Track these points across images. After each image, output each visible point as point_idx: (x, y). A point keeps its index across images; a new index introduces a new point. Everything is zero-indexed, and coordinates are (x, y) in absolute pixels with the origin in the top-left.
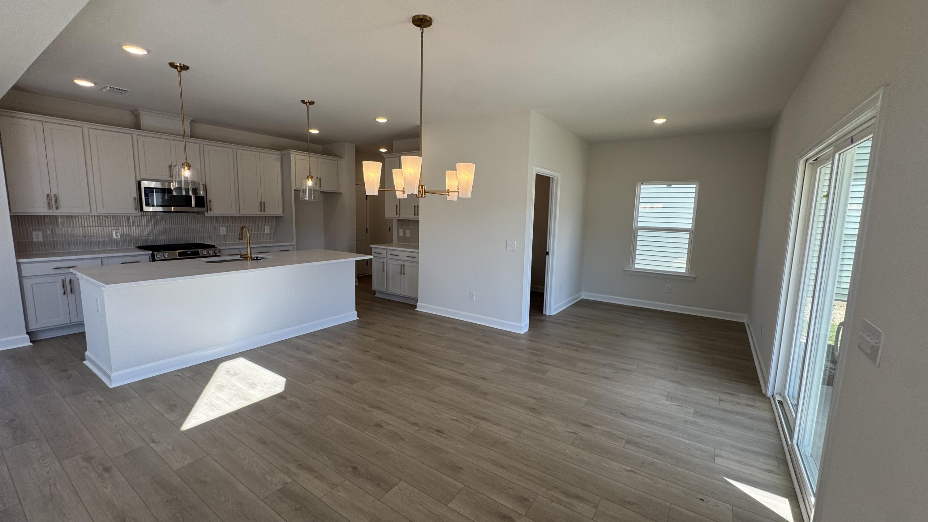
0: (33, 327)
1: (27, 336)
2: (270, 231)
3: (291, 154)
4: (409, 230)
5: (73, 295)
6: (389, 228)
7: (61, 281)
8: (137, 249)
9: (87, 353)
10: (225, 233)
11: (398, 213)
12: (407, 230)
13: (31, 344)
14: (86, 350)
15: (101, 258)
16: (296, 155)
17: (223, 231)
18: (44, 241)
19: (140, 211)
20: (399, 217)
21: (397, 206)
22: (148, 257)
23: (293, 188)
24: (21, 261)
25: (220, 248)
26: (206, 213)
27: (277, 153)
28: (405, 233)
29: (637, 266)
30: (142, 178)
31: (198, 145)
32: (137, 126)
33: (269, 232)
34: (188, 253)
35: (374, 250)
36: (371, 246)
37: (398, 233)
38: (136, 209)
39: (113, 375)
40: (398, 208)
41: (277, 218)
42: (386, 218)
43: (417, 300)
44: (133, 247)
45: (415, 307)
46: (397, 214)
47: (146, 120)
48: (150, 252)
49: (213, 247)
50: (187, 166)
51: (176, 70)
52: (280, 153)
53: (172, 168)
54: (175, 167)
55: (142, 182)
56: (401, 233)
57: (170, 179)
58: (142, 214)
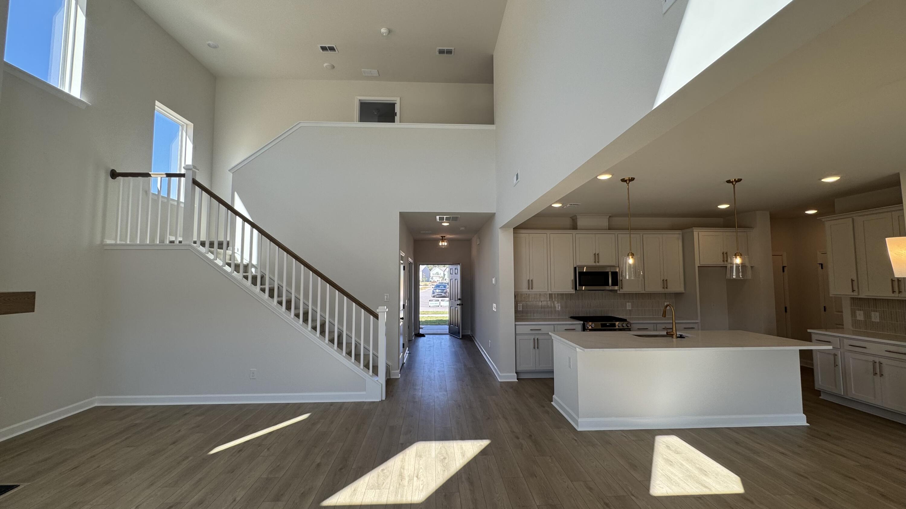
0: (519, 369)
1: (516, 374)
3: (694, 232)
5: (538, 349)
6: (825, 307)
7: (533, 339)
8: (572, 320)
9: (554, 396)
10: (630, 308)
11: (856, 288)
13: (517, 381)
14: (553, 394)
15: (554, 325)
16: (699, 233)
17: (629, 306)
18: (523, 310)
19: (574, 290)
20: (859, 294)
21: (852, 281)
22: (580, 326)
23: (697, 264)
24: (517, 323)
25: (631, 322)
26: (618, 291)
27: (678, 233)
28: (867, 316)
30: (577, 265)
31: (614, 235)
32: (574, 227)
34: (608, 324)
35: (814, 337)
36: (809, 331)
37: (853, 314)
38: (572, 288)
39: (580, 420)
40: (855, 283)
41: (678, 295)
42: (831, 296)
44: (567, 317)
46: (853, 291)
47: (581, 223)
48: (582, 322)
49: (625, 320)
50: (631, 255)
51: (626, 183)
52: (681, 233)
53: (596, 256)
54: (598, 254)
55: (577, 268)
56: (860, 315)
57: (595, 264)
58: (575, 292)
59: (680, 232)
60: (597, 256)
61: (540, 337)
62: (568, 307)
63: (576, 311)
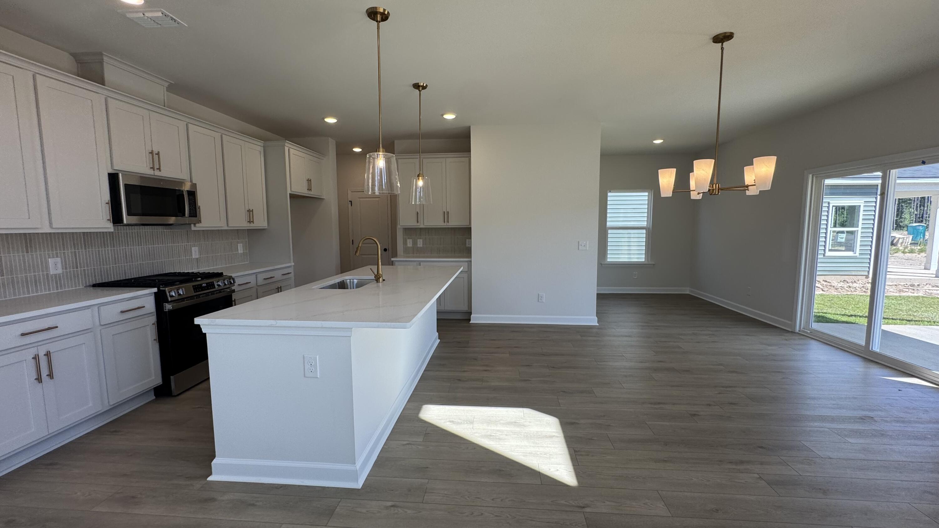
2: (243, 250)
3: (284, 147)
4: (421, 240)
5: (52, 380)
7: (34, 355)
10: (197, 256)
12: (418, 240)
16: (291, 149)
17: (195, 253)
19: (114, 224)
21: (417, 213)
22: (151, 297)
23: (289, 192)
26: (192, 225)
28: (415, 243)
29: (608, 260)
30: (116, 168)
31: (181, 123)
33: (242, 252)
34: (202, 286)
36: (393, 259)
37: (405, 243)
38: (107, 221)
40: (419, 215)
42: (399, 227)
43: (470, 313)
45: (470, 320)
46: (418, 222)
48: (155, 290)
52: (262, 145)
53: (155, 155)
54: (158, 154)
55: (120, 175)
56: (410, 243)
57: (151, 172)
58: (115, 229)
59: (261, 143)
60: (156, 157)
61: (52, 348)
62: (80, 264)
63: (101, 271)
